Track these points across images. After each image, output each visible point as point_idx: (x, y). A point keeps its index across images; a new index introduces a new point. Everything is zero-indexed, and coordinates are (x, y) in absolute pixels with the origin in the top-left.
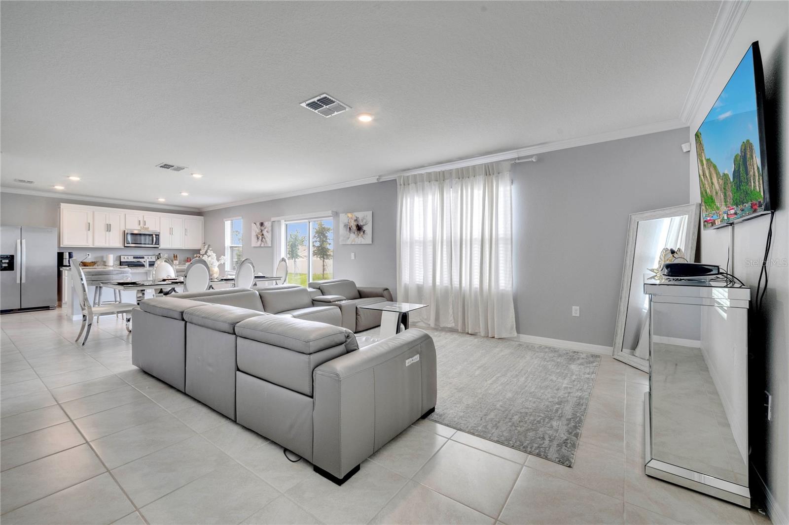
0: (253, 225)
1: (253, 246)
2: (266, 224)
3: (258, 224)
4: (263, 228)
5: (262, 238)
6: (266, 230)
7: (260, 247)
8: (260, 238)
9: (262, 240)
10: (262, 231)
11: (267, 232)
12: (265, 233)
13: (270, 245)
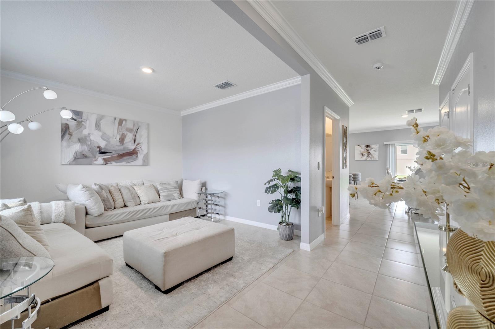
0: (357, 147)
1: (356, 160)
2: (373, 146)
3: (363, 146)
4: (368, 148)
5: (368, 155)
6: (373, 150)
7: (366, 160)
8: (366, 155)
9: (368, 156)
10: (367, 150)
11: (374, 151)
12: (372, 152)
13: (377, 159)
